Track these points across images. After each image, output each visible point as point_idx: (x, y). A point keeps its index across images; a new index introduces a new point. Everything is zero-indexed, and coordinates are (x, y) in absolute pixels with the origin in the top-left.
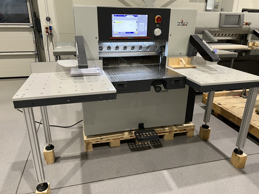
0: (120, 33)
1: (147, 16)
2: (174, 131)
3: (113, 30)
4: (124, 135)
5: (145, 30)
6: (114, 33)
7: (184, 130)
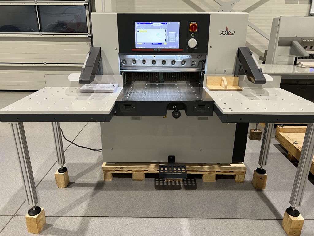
0: (144, 44)
1: (179, 23)
2: (216, 171)
3: (137, 41)
4: (148, 167)
5: (177, 41)
6: (138, 44)
7: (230, 172)
